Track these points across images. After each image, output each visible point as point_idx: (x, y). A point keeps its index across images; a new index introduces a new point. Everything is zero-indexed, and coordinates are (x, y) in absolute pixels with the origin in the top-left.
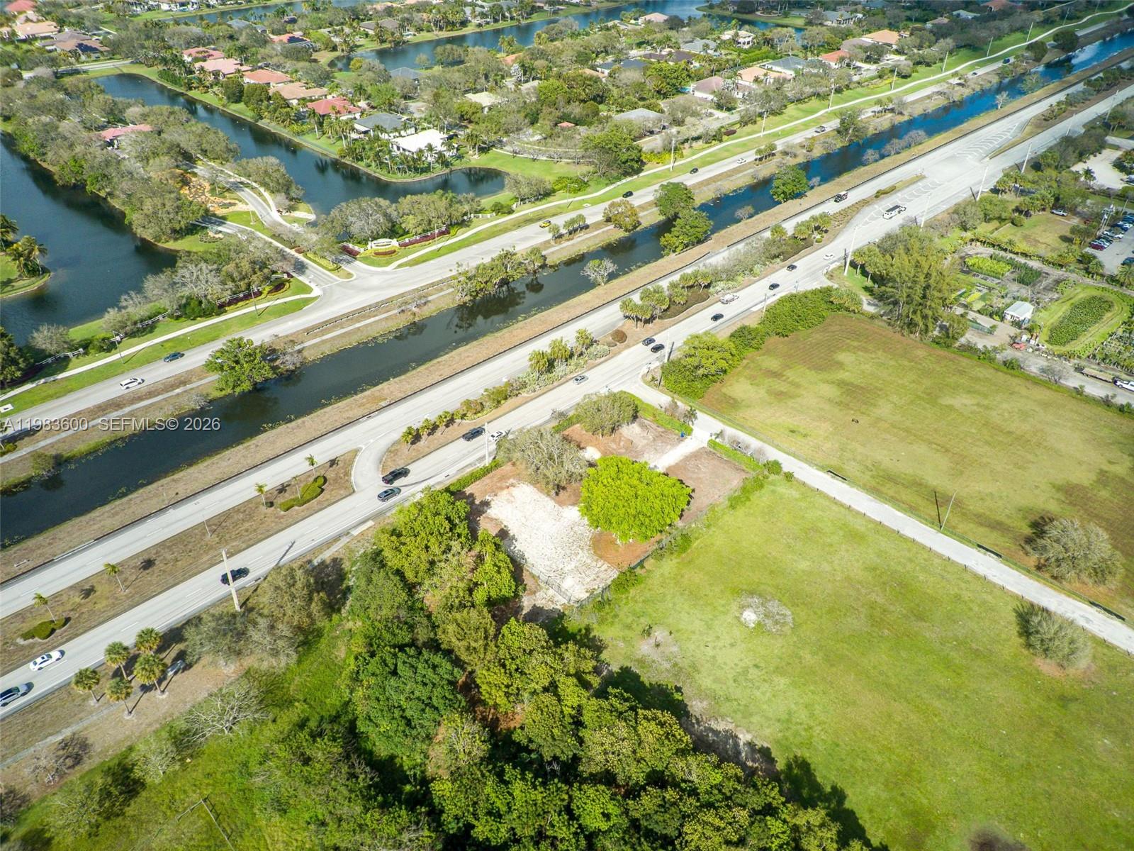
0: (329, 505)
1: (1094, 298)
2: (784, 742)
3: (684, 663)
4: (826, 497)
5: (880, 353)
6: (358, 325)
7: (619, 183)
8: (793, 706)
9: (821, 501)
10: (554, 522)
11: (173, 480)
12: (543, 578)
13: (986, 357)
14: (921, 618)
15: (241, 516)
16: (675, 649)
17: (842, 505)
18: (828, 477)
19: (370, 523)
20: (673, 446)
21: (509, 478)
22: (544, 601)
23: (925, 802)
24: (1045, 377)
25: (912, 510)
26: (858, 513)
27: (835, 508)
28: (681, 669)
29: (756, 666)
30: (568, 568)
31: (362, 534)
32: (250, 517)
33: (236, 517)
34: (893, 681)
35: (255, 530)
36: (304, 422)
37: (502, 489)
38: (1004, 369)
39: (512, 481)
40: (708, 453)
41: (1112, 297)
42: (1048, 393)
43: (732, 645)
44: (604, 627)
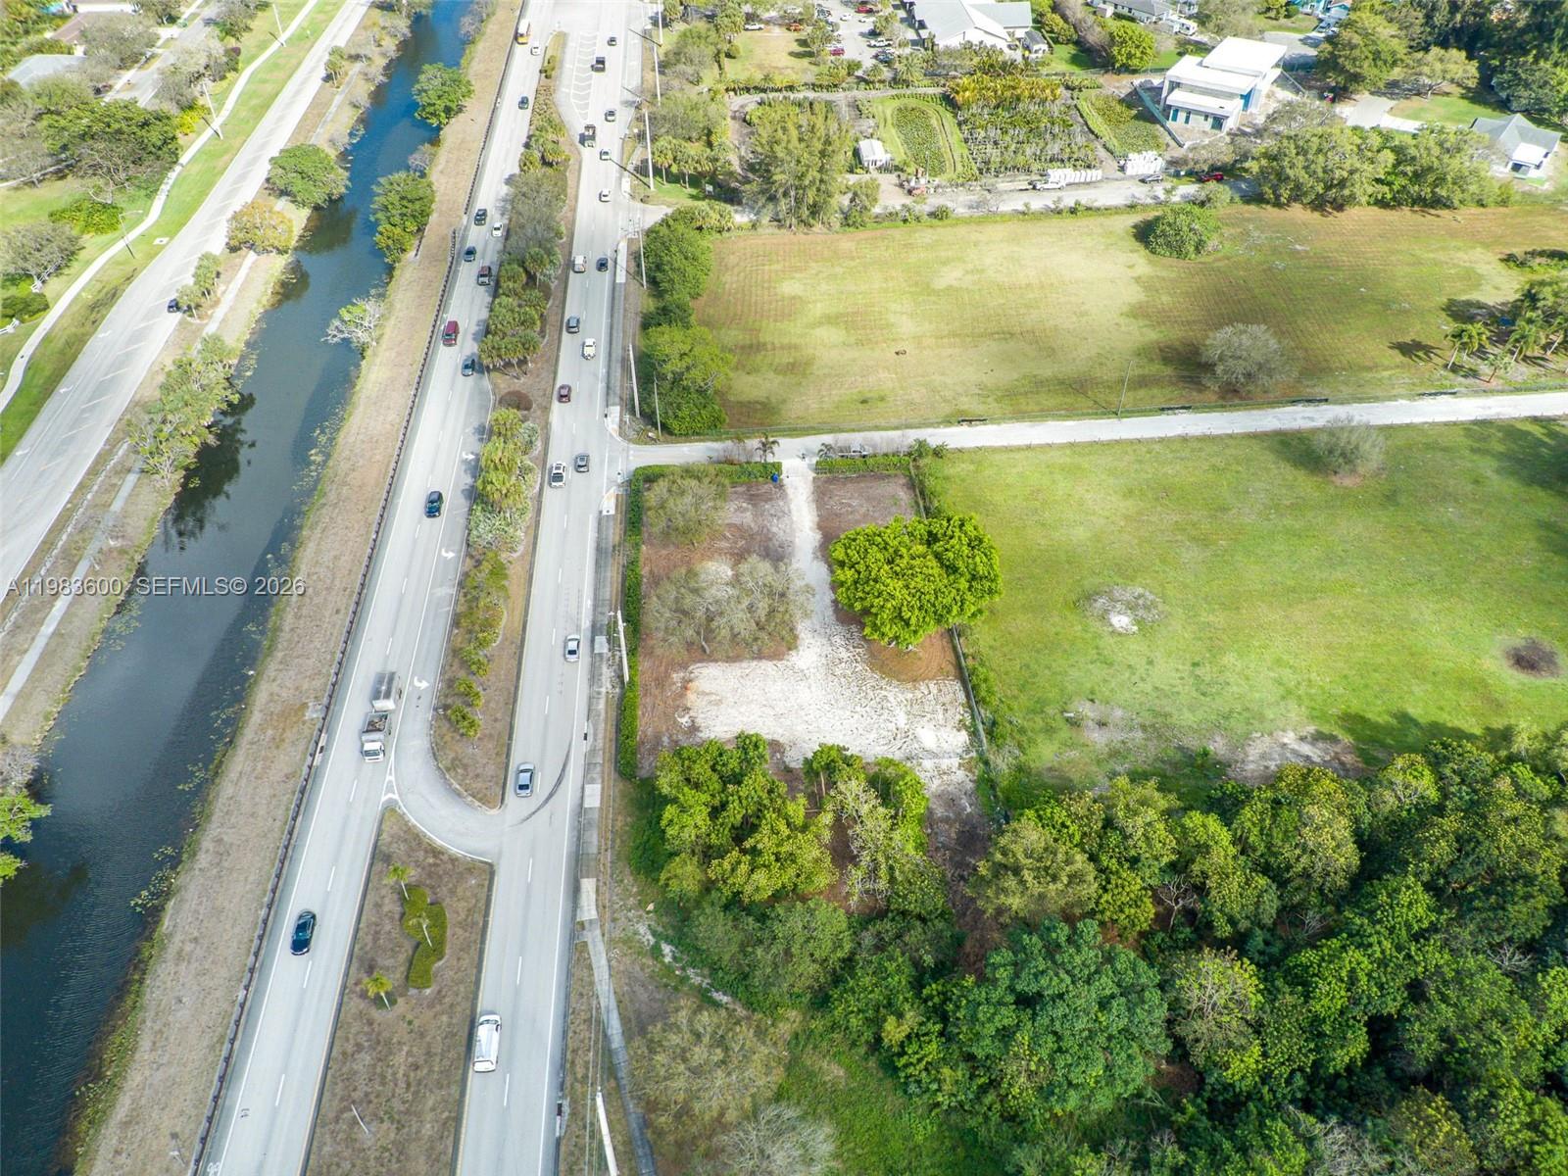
0: (486, 914)
1: (900, 110)
2: (1315, 713)
3: (1147, 718)
4: (994, 450)
5: (813, 264)
6: (48, 629)
7: (165, 188)
8: (1272, 674)
9: (997, 457)
10: (803, 684)
11: (125, 1125)
12: (898, 756)
13: (905, 218)
14: (1224, 509)
15: (366, 1058)
16: (1119, 713)
17: (1019, 449)
18: (965, 428)
19: (588, 885)
20: (784, 496)
21: (667, 676)
22: (937, 782)
23: (1451, 665)
24: (976, 213)
25: (1071, 413)
26: (1041, 446)
27: (1017, 456)
28: (1153, 726)
29: (1195, 664)
30: (902, 720)
31: (601, 907)
32: (382, 1047)
33: (358, 1067)
34: (1291, 583)
35: (428, 1054)
36: (219, 841)
37: (682, 696)
38: (935, 222)
39: (677, 677)
40: (829, 481)
41: (913, 103)
42: (999, 227)
43: (1150, 663)
44: (1032, 752)
